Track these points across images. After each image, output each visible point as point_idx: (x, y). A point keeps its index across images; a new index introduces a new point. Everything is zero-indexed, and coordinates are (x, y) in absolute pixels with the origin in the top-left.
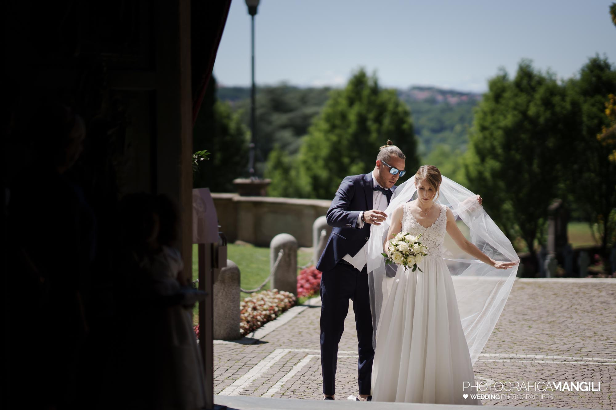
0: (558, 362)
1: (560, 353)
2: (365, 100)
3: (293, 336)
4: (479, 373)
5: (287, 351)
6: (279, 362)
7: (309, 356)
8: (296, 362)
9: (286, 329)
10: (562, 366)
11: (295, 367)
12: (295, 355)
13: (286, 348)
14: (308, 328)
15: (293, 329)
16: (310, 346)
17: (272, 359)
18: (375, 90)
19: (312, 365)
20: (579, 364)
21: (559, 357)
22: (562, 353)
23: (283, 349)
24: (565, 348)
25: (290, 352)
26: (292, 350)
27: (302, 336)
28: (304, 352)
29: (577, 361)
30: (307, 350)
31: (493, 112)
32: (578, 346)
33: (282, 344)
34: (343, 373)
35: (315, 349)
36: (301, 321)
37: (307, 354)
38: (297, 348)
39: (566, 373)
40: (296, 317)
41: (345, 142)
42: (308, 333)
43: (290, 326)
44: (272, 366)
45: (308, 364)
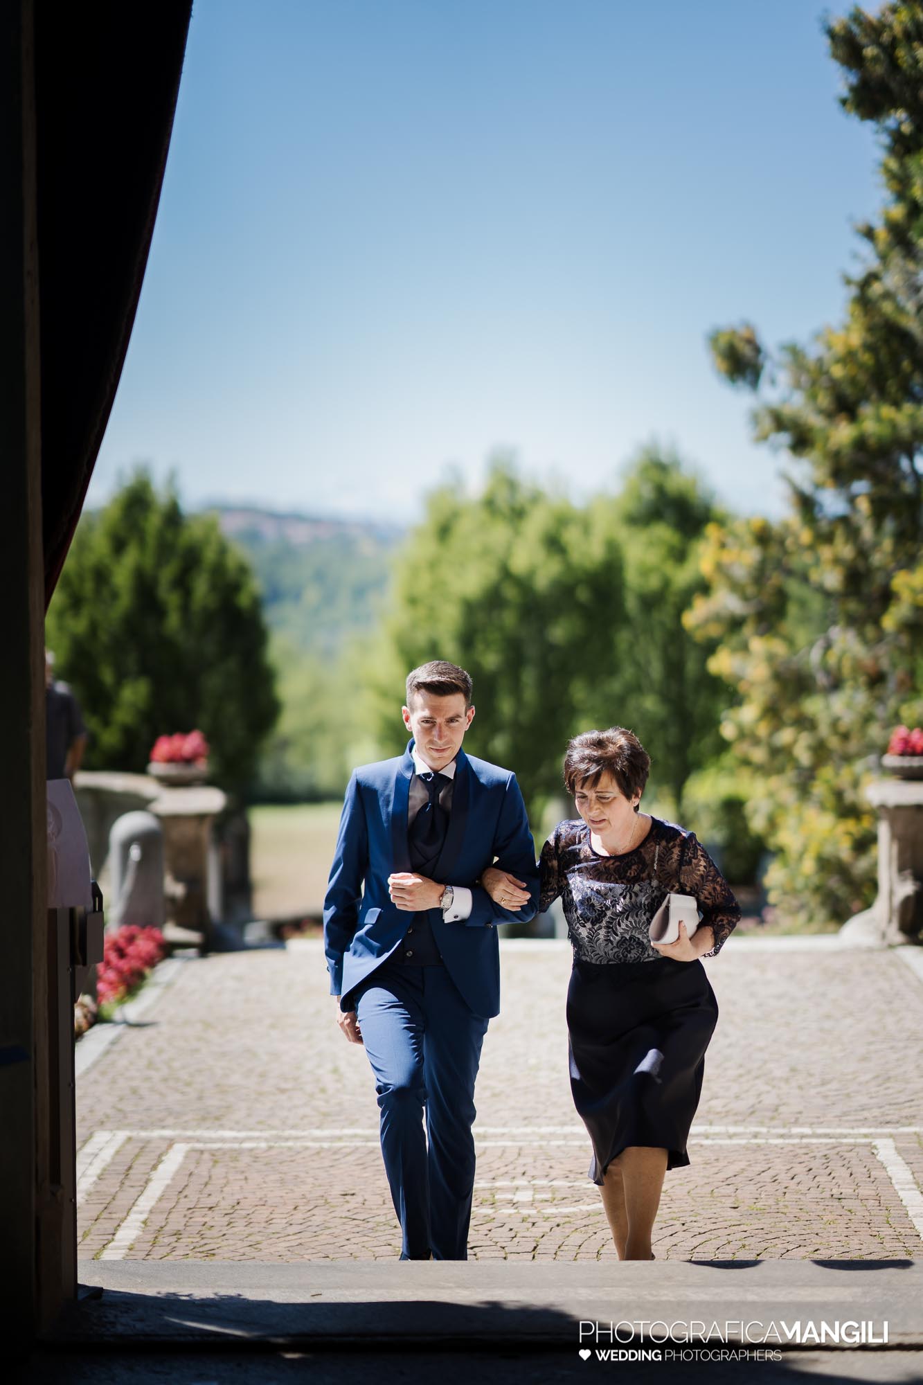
0: (743, 1142)
1: (736, 1118)
2: (151, 541)
3: (121, 1099)
4: (581, 1173)
5: (122, 1135)
6: (113, 1163)
7: (177, 1146)
8: (153, 1162)
9: (96, 1082)
10: (755, 1151)
11: (154, 1175)
12: (144, 1146)
13: (118, 1128)
14: (148, 1079)
15: (114, 1081)
16: (170, 1121)
17: (92, 1157)
18: (174, 517)
19: (192, 1167)
20: (788, 1144)
21: (740, 1129)
22: (740, 1118)
23: (111, 1130)
24: (742, 1105)
25: (130, 1139)
26: (134, 1134)
27: (141, 1098)
28: (163, 1138)
29: (782, 1136)
30: (167, 1133)
31: (433, 565)
32: (770, 1100)
33: (105, 1120)
34: (274, 1185)
35: (185, 1129)
36: (123, 1062)
37: (171, 1142)
38: (143, 1128)
39: (770, 1165)
40: (107, 1052)
41: (104, 637)
42: (152, 1090)
43: (103, 1073)
44: (102, 1174)
45: (182, 1167)
